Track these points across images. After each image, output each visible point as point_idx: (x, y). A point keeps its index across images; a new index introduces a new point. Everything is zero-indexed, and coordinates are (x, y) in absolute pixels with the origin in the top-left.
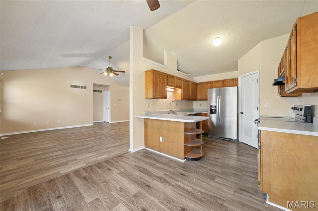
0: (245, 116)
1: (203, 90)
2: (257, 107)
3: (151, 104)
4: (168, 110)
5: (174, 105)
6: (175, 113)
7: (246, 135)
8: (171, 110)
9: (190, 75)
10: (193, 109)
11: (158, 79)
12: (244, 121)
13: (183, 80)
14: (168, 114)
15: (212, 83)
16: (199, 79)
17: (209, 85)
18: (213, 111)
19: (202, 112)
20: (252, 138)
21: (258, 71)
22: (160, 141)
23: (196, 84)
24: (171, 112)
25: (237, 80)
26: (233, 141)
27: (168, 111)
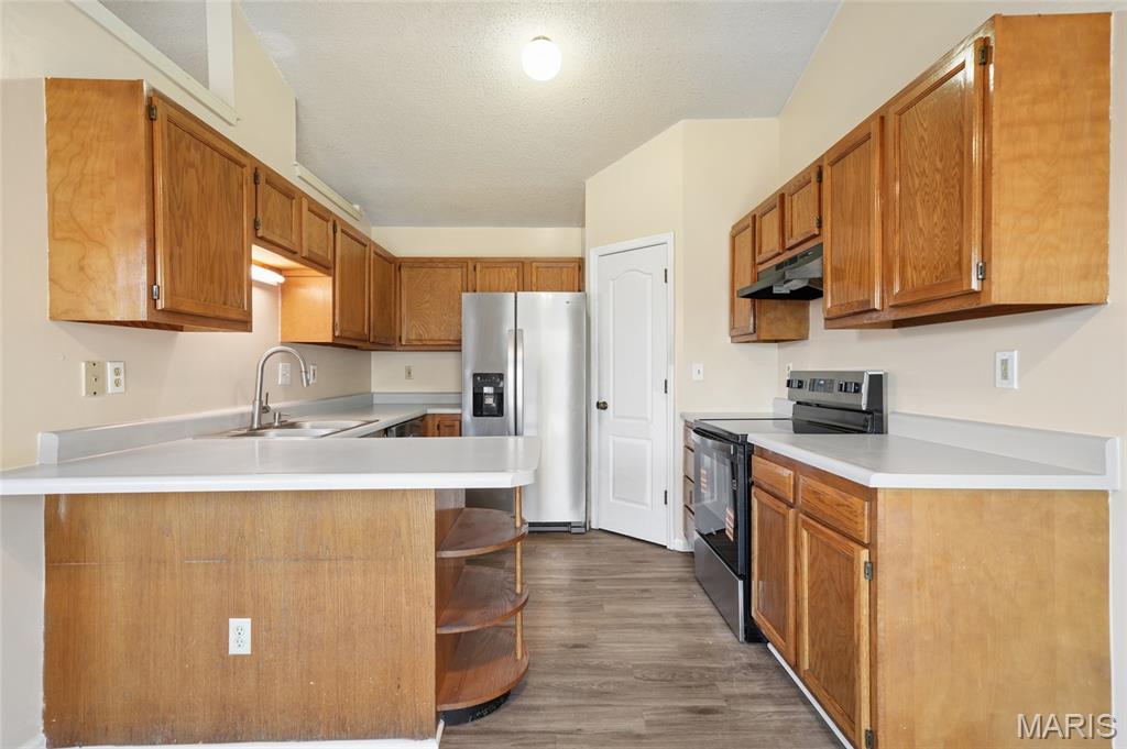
0: (614, 416)
1: (428, 297)
2: (666, 381)
3: (110, 367)
4: (248, 409)
5: (280, 372)
6: (293, 426)
7: (619, 498)
8: (265, 409)
9: (357, 207)
10: (372, 394)
11: (192, 172)
12: (611, 437)
13: (339, 229)
14: (252, 433)
15: (471, 267)
16: (403, 241)
17: (459, 274)
18: (489, 401)
19: (430, 411)
20: (644, 507)
21: (668, 237)
22: (233, 650)
23: (393, 266)
24: (267, 418)
25: (580, 264)
26: (574, 530)
27: (243, 415)
